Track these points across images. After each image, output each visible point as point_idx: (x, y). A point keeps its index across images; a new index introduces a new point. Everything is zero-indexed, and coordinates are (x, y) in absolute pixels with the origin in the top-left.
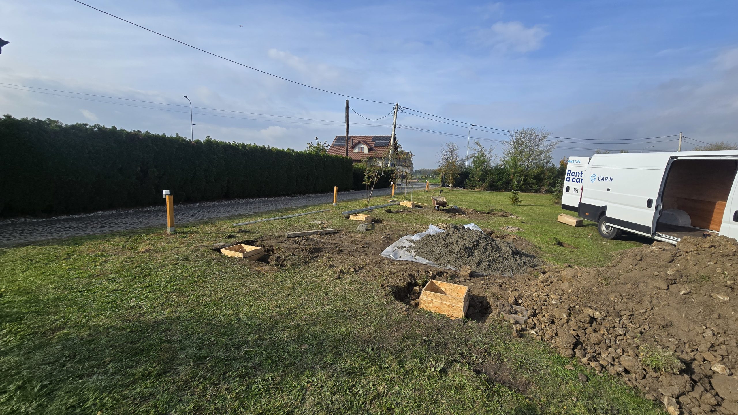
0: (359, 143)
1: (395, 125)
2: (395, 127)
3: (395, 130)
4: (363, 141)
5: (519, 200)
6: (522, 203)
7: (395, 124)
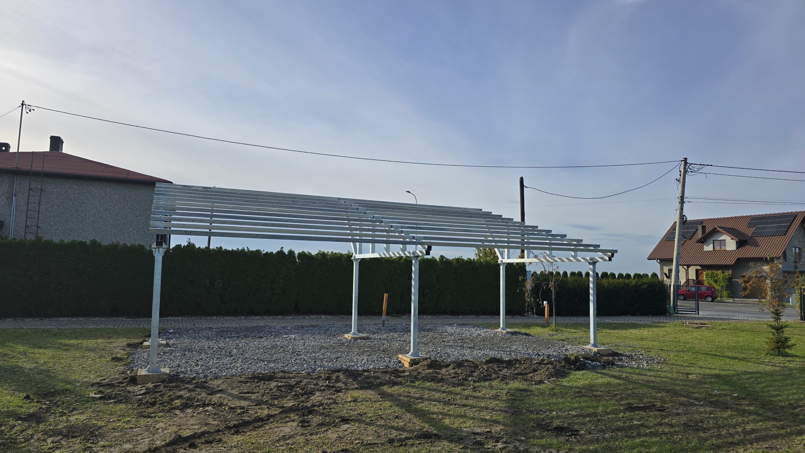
0: (715, 232)
4: (723, 228)
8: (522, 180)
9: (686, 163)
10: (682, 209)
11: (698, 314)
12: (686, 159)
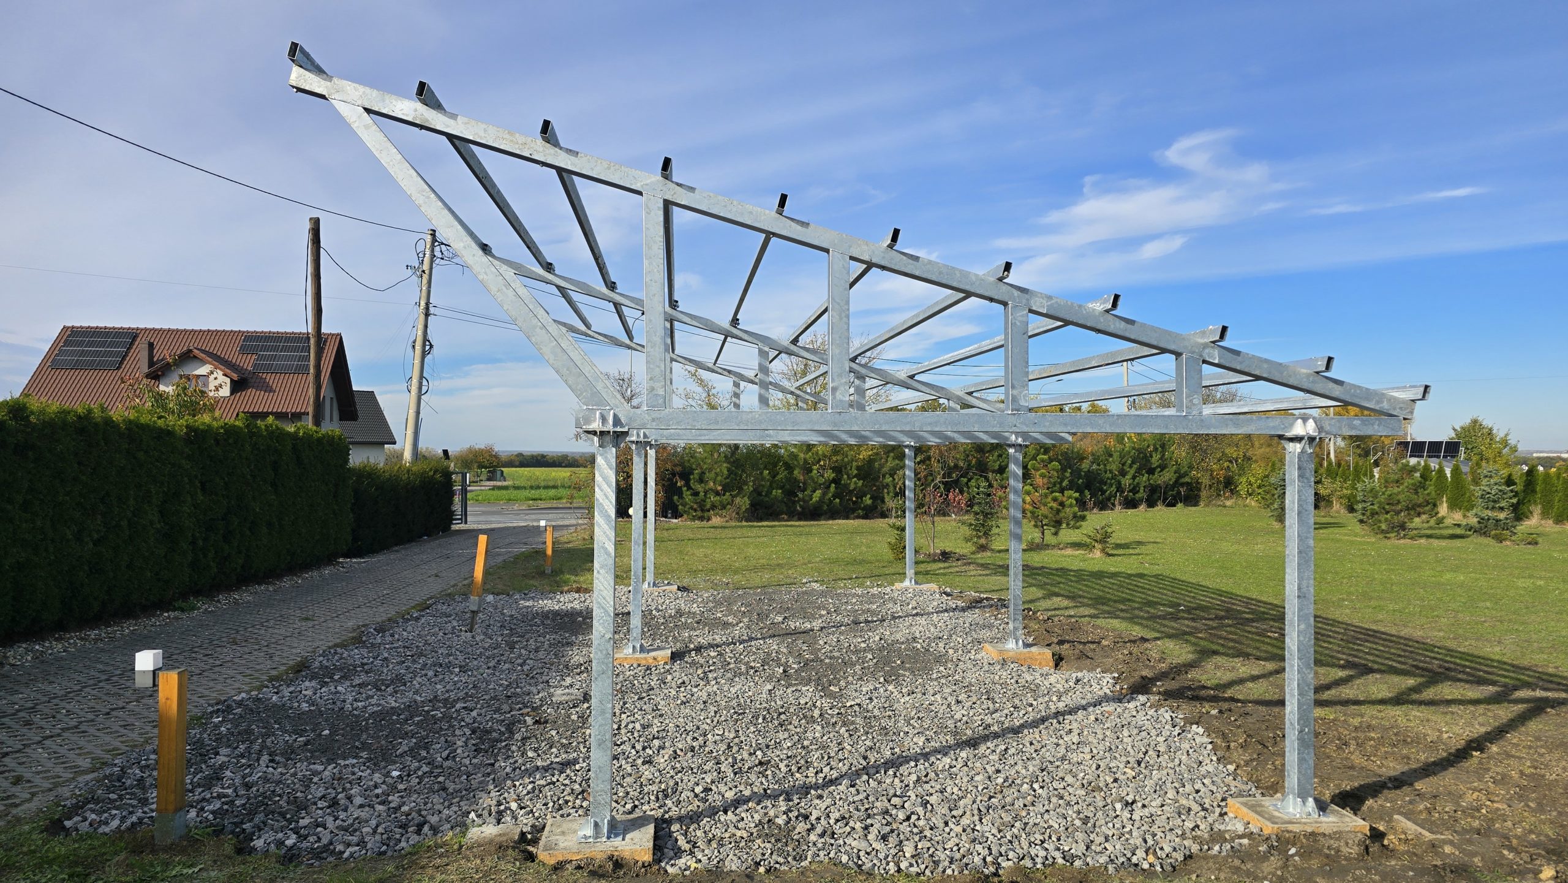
0: (187, 357)
1: (427, 308)
2: (427, 315)
3: (426, 326)
4: (203, 351)
7: (427, 304)
11: (467, 522)
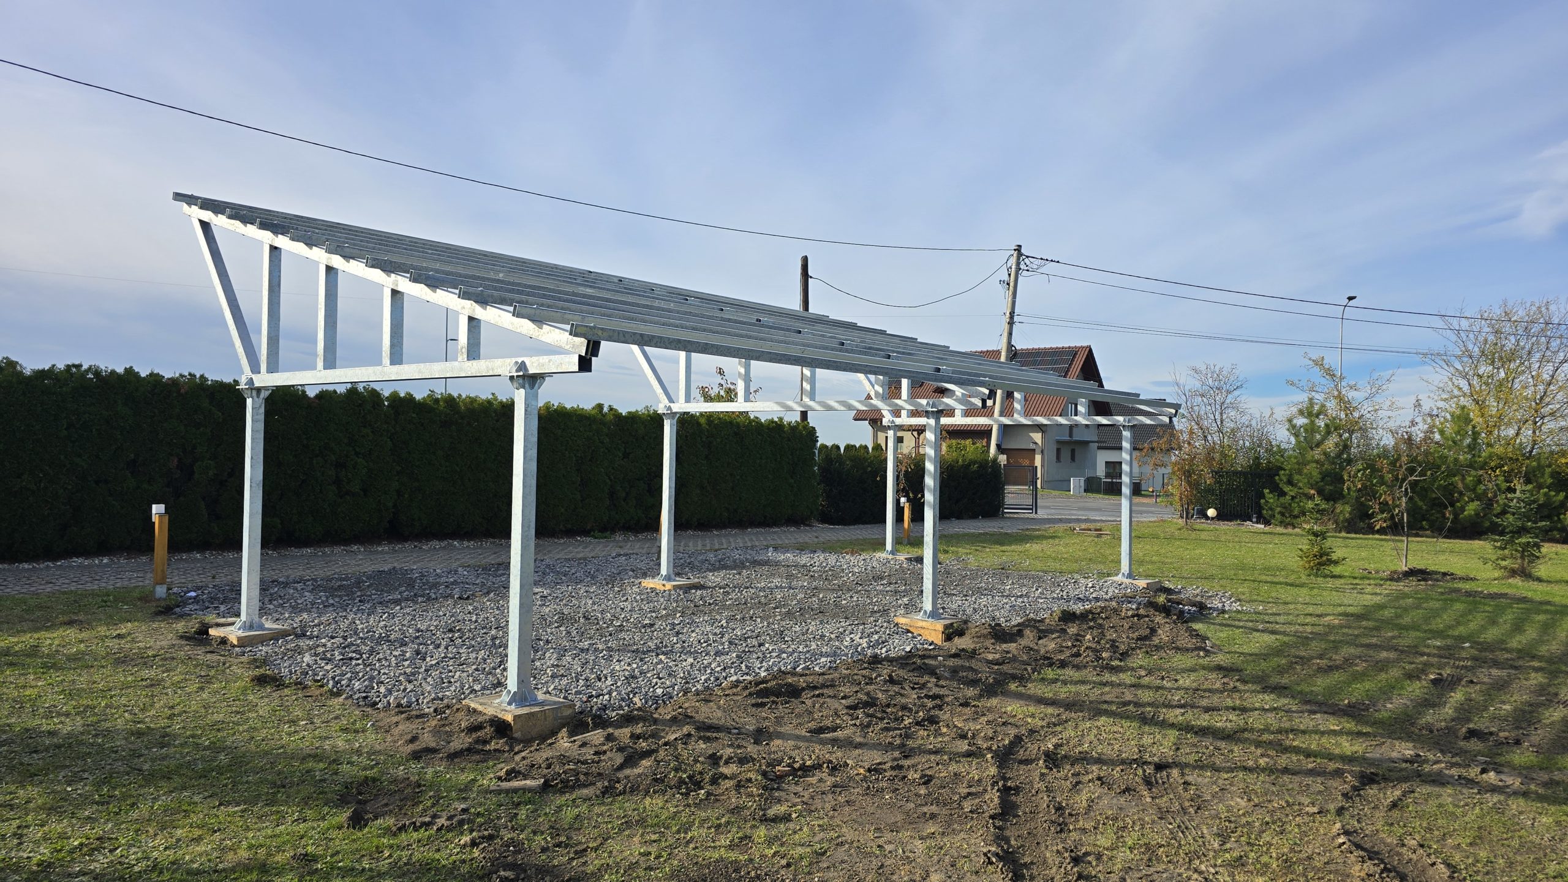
1: (1011, 317)
2: (1011, 323)
5: (1334, 557)
6: (1337, 570)
7: (1012, 313)
8: (805, 260)
9: (1020, 254)
10: (1010, 334)
11: (1036, 513)
12: (1020, 246)
